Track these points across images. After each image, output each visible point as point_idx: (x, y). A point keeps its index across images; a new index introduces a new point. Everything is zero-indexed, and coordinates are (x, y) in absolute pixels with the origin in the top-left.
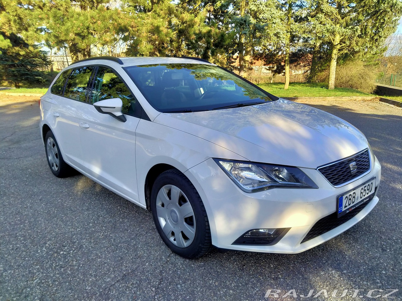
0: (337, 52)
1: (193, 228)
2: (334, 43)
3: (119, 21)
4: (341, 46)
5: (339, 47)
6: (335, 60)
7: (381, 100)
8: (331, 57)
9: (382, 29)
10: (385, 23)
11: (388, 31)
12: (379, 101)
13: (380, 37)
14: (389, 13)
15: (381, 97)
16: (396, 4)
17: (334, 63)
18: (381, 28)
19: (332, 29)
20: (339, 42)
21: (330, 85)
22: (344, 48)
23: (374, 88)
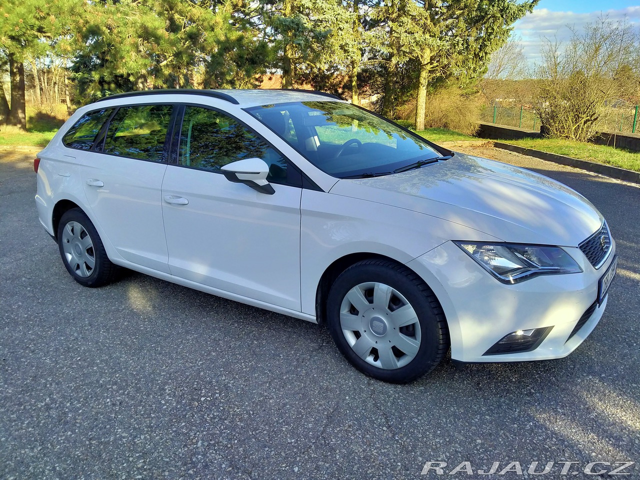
0: (427, 75)
1: (416, 339)
2: (422, 62)
3: (88, 16)
4: (432, 66)
5: (429, 67)
6: (425, 88)
7: (496, 145)
8: (420, 83)
9: (489, 42)
10: (494, 33)
11: (496, 45)
12: (494, 146)
13: (486, 53)
14: (499, 19)
15: (496, 141)
16: (508, 8)
17: (423, 92)
18: (488, 40)
19: (423, 40)
20: (429, 61)
21: (418, 124)
22: (437, 70)
23: (477, 128)
